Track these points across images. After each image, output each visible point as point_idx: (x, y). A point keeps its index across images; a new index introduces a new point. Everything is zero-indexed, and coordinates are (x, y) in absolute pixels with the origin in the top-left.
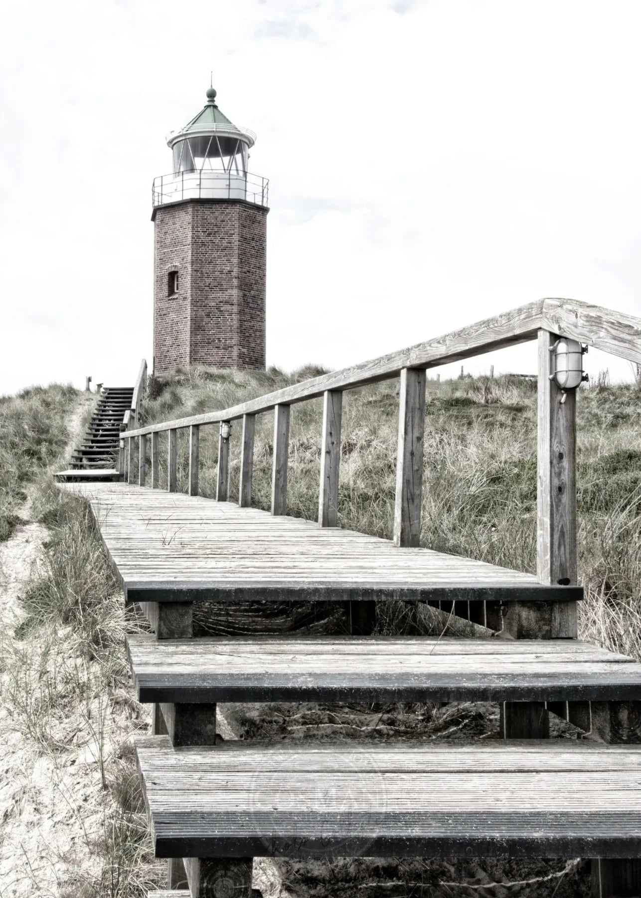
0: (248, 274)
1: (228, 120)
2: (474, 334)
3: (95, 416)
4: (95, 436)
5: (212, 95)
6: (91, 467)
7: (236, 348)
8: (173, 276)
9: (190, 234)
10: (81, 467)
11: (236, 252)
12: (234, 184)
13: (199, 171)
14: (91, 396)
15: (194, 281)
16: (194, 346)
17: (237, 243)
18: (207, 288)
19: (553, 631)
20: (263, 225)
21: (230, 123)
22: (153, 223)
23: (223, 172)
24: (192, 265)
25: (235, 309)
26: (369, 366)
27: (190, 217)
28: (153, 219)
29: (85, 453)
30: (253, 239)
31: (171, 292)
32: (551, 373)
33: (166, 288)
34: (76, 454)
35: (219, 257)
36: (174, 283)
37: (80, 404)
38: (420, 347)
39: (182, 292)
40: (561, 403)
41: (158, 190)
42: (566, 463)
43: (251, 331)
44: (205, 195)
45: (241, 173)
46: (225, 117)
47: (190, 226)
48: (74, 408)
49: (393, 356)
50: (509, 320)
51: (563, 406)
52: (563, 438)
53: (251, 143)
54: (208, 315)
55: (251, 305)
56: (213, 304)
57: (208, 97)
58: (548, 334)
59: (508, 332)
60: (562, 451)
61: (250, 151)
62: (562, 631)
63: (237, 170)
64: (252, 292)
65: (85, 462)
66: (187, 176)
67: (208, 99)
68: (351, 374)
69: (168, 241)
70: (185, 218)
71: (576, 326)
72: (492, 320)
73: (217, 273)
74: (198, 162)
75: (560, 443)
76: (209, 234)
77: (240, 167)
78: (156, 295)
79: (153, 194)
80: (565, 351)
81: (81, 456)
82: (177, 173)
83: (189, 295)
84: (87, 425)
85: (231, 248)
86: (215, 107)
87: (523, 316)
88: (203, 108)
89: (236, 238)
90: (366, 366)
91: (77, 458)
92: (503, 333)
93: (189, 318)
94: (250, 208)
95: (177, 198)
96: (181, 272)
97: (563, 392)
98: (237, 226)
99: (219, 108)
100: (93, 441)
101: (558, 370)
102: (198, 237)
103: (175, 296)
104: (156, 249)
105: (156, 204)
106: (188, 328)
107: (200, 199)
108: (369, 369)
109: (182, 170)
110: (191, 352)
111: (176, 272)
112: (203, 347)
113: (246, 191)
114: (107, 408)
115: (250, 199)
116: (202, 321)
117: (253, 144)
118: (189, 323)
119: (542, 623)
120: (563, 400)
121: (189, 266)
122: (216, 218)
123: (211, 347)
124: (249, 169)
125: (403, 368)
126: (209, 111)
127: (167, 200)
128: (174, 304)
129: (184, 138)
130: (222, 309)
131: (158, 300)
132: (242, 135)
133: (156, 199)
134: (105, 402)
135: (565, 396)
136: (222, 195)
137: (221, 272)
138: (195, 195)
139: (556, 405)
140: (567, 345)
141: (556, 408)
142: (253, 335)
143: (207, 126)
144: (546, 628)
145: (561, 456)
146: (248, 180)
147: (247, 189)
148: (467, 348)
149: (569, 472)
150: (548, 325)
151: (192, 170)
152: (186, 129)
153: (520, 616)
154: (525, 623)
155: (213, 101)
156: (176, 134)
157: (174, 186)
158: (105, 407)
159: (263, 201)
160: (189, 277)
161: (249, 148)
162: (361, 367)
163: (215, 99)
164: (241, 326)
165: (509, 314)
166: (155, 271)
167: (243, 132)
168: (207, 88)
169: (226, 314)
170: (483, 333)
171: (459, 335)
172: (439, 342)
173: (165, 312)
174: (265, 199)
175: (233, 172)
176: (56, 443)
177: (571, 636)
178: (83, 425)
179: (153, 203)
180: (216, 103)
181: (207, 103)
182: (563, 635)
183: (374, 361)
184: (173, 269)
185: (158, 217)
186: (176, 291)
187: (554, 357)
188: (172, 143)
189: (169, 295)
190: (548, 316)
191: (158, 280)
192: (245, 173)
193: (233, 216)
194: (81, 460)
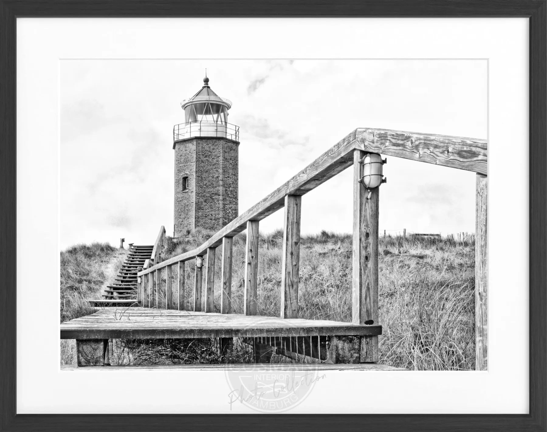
0: (228, 178)
1: (215, 94)
2: (321, 163)
3: (125, 265)
4: (124, 278)
5: (206, 81)
6: (120, 298)
7: (221, 220)
8: (185, 179)
9: (195, 156)
10: (112, 298)
11: (221, 166)
12: (219, 129)
13: (199, 122)
14: (123, 252)
15: (197, 182)
16: (197, 218)
17: (221, 161)
18: (205, 186)
19: (362, 358)
20: (236, 151)
21: (217, 96)
22: (174, 150)
23: (213, 122)
24: (196, 173)
25: (221, 198)
26: (269, 198)
27: (195, 147)
28: (174, 148)
29: (115, 289)
30: (231, 159)
31: (184, 188)
32: (360, 178)
33: (181, 187)
34: (108, 289)
35: (212, 169)
36: (186, 183)
37: (115, 257)
38: (294, 179)
39: (190, 188)
40: (367, 199)
41: (176, 132)
42: (371, 240)
43: (230, 210)
44: (203, 135)
45: (224, 123)
46: (214, 93)
47: (195, 152)
48: (110, 259)
49: (281, 188)
50: (339, 147)
51: (369, 201)
52: (369, 223)
53: (229, 107)
54: (205, 201)
55: (230, 195)
56: (208, 195)
57: (204, 82)
58: (359, 152)
59: (338, 155)
60: (368, 231)
61: (229, 111)
62: (368, 358)
63: (222, 121)
64: (231, 189)
65: (115, 294)
66: (192, 125)
67: (204, 83)
68: (260, 206)
69: (182, 160)
70: (192, 147)
71: (373, 142)
72: (330, 150)
73: (211, 178)
74: (199, 117)
75: (367, 226)
76: (206, 156)
77: (223, 120)
78: (176, 190)
79: (174, 134)
80: (369, 162)
81: (112, 290)
82: (187, 123)
83: (194, 190)
84: (119, 270)
85: (218, 164)
86: (208, 87)
87: (345, 143)
88: (201, 88)
89: (221, 158)
90: (267, 198)
91: (108, 292)
92: (335, 158)
93: (194, 203)
94: (229, 142)
95: (187, 136)
96: (190, 177)
97: (369, 191)
98: (221, 152)
99: (211, 88)
100: (122, 281)
101: (365, 175)
102: (200, 158)
103: (187, 191)
104: (176, 164)
105: (176, 140)
106: (194, 209)
107: (200, 137)
108: (269, 201)
109: (190, 121)
110: (195, 222)
111: (187, 177)
112: (202, 219)
113: (226, 133)
114: (135, 259)
115: (229, 137)
116: (202, 204)
117: (230, 107)
118: (194, 206)
119: (352, 352)
120: (369, 197)
121: (194, 174)
122: (210, 147)
123: (207, 219)
124: (228, 121)
125: (286, 195)
126: (205, 89)
127: (181, 138)
128: (186, 195)
129: (191, 104)
130: (213, 198)
131: (176, 193)
132: (223, 102)
133: (176, 137)
134: (133, 255)
135: (370, 193)
136: (213, 135)
137: (213, 177)
138: (198, 135)
139: (364, 200)
140: (371, 158)
141: (364, 202)
142: (231, 212)
143: (204, 98)
144: (356, 355)
145: (367, 235)
146: (227, 127)
147: (227, 132)
148: (317, 173)
149: (373, 246)
150: (359, 146)
151: (196, 121)
152: (192, 99)
153: (337, 347)
154: (341, 352)
155: (207, 84)
156: (187, 102)
157: (185, 130)
158: (133, 258)
159: (236, 138)
160: (194, 180)
161: (228, 110)
162: (265, 200)
163: (208, 83)
164: (224, 207)
165: (338, 144)
166: (175, 177)
167: (224, 101)
168: (204, 77)
169: (216, 200)
170: (325, 160)
171: (314, 165)
172: (303, 173)
173: (181, 200)
174: (237, 137)
175: (219, 123)
176: (94, 282)
177: (374, 360)
178: (116, 270)
179: (174, 139)
180: (209, 85)
181: (204, 85)
182: (368, 360)
183: (271, 194)
184: (185, 176)
185: (177, 146)
186: (187, 188)
187: (362, 167)
188: (185, 107)
189: (183, 190)
190: (359, 140)
191: (177, 182)
192: (226, 123)
193: (220, 147)
194: (112, 293)
